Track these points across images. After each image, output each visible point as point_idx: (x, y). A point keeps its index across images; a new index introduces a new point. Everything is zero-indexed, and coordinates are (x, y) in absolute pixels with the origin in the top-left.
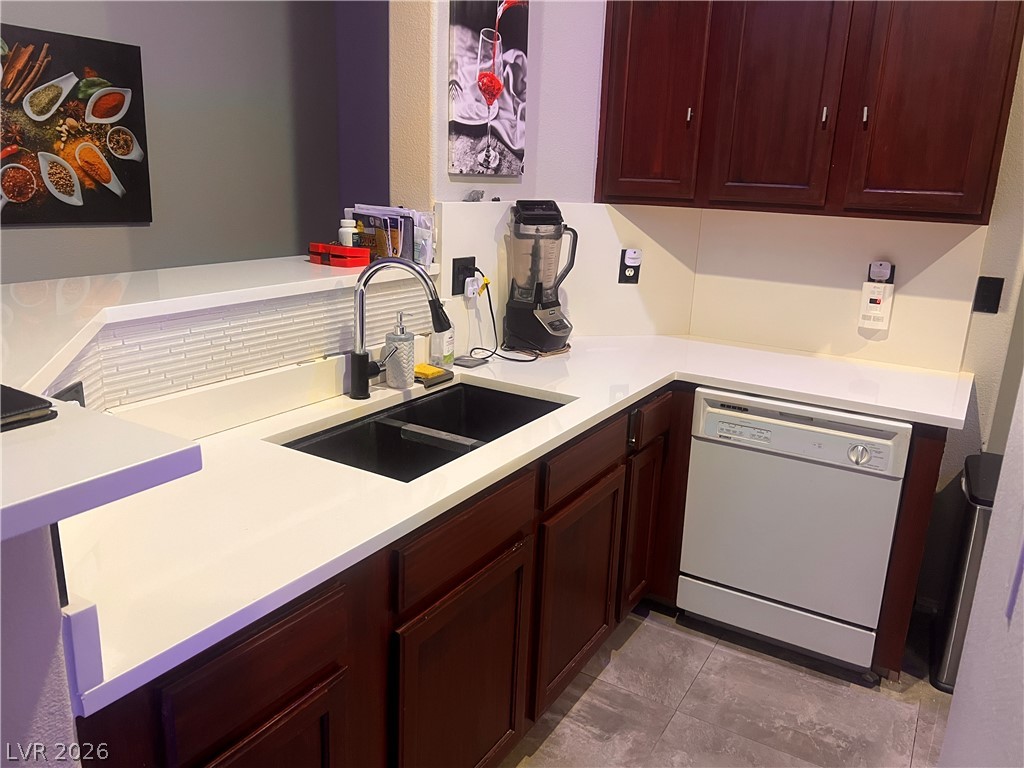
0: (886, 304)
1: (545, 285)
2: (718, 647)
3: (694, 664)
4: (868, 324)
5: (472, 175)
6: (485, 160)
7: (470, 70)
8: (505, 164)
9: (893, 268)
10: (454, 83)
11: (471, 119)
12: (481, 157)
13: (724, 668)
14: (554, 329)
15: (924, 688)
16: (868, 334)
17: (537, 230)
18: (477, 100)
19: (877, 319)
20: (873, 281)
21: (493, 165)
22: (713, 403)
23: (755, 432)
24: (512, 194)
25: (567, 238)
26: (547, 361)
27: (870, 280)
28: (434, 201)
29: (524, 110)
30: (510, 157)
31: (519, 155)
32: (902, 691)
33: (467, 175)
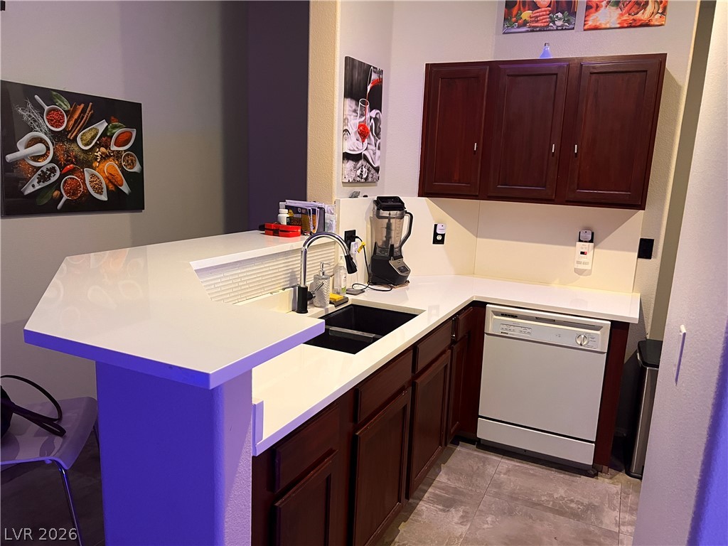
0: (590, 254)
1: (395, 246)
2: (503, 460)
3: (490, 470)
4: (581, 267)
5: (355, 182)
6: (361, 174)
7: (354, 124)
8: (370, 176)
9: (593, 234)
10: (346, 130)
11: (354, 150)
12: (359, 172)
13: (508, 471)
14: (401, 272)
15: (622, 477)
16: (580, 272)
17: (390, 214)
18: (357, 140)
19: (585, 263)
20: (582, 241)
21: (364, 176)
22: (496, 313)
23: (522, 329)
24: (374, 193)
25: (407, 218)
26: (397, 290)
27: (580, 241)
28: (335, 198)
29: (379, 144)
30: (373, 171)
31: (377, 170)
32: (611, 478)
33: (352, 182)
